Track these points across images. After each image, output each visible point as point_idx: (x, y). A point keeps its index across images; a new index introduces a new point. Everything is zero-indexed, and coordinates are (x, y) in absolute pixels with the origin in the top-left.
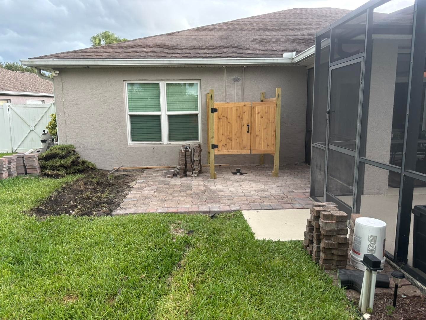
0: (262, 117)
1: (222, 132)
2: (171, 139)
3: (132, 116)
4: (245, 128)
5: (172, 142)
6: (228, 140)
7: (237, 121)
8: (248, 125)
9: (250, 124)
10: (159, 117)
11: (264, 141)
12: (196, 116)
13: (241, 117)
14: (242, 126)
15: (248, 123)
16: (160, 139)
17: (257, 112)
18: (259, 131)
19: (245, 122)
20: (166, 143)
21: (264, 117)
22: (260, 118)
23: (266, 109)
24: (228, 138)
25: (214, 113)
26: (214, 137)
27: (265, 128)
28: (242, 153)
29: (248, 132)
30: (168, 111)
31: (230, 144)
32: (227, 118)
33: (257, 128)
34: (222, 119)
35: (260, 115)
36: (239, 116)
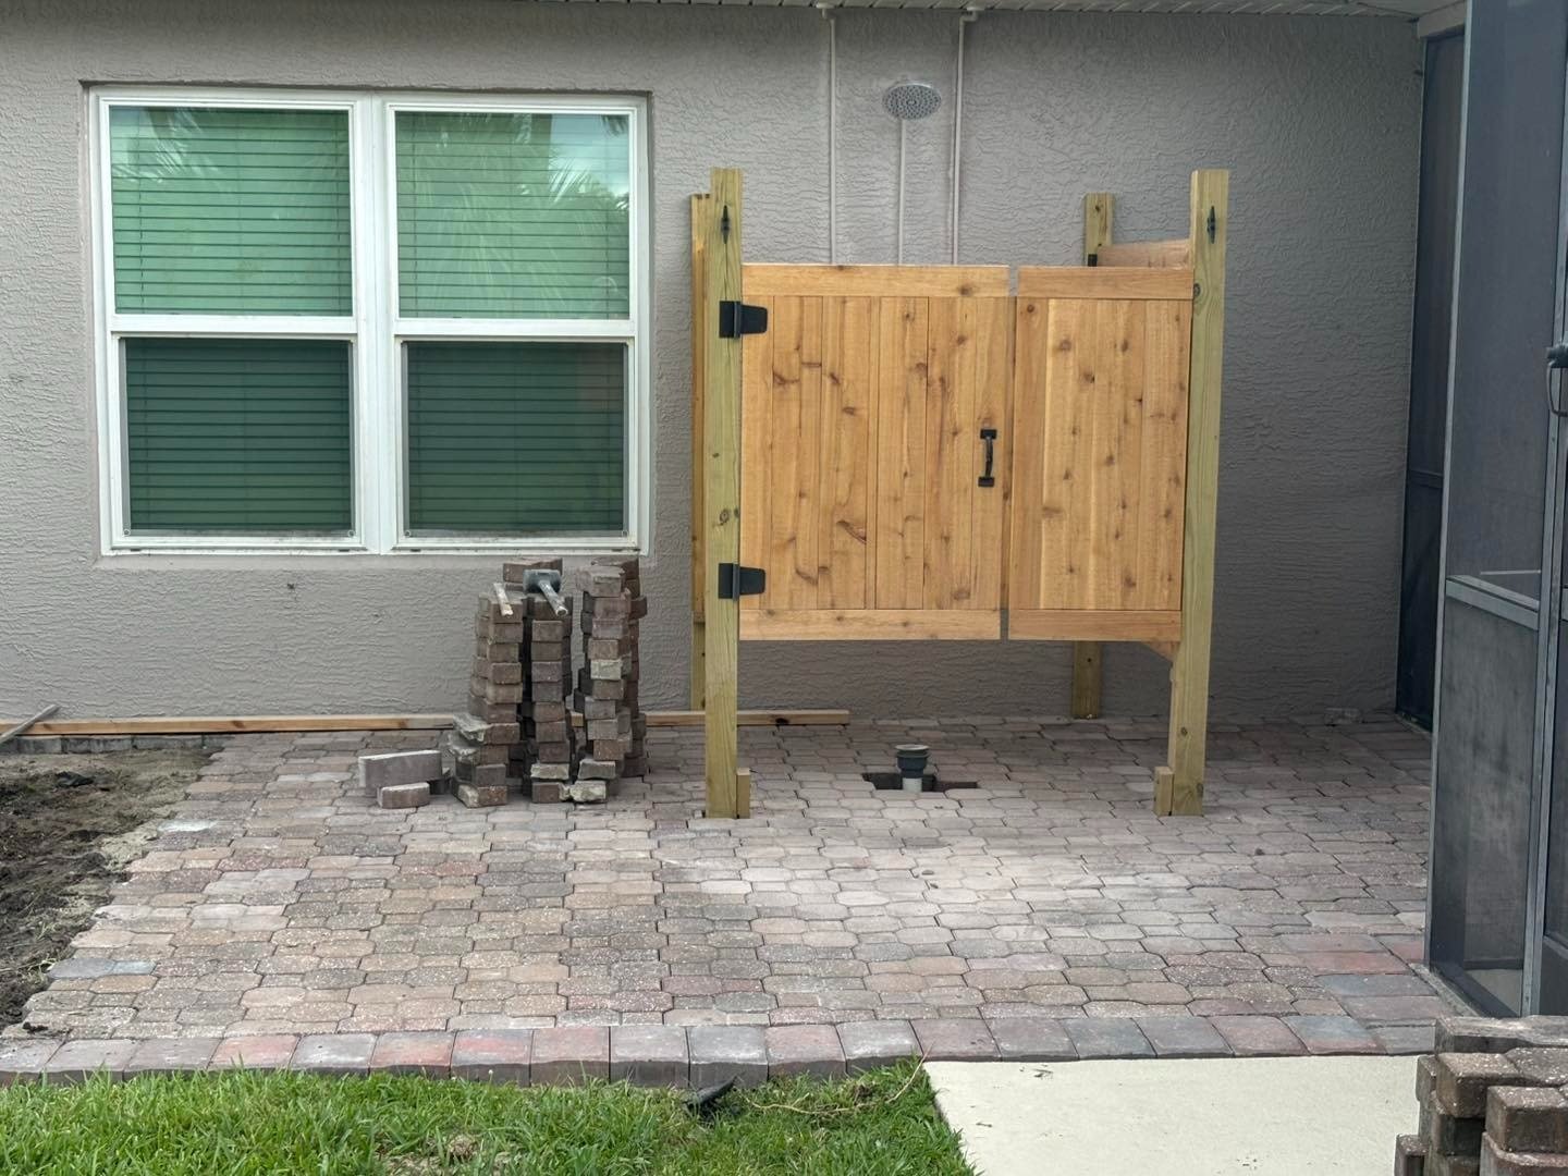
0: (1089, 378)
1: (800, 481)
2: (419, 517)
3: (137, 349)
4: (967, 453)
5: (428, 542)
6: (842, 538)
7: (907, 401)
8: (988, 434)
9: (999, 425)
10: (338, 353)
11: (1098, 551)
12: (612, 354)
13: (935, 372)
14: (947, 433)
15: (989, 419)
16: (339, 518)
17: (1051, 342)
18: (1067, 476)
19: (965, 411)
20: (385, 550)
21: (1101, 380)
22: (1071, 384)
23: (1121, 321)
24: (843, 523)
25: (746, 338)
26: (737, 513)
27: (1110, 460)
28: (941, 637)
29: (986, 481)
30: (404, 312)
31: (856, 564)
32: (835, 379)
33: (1052, 457)
34: (798, 381)
35: (1071, 359)
36: (923, 368)
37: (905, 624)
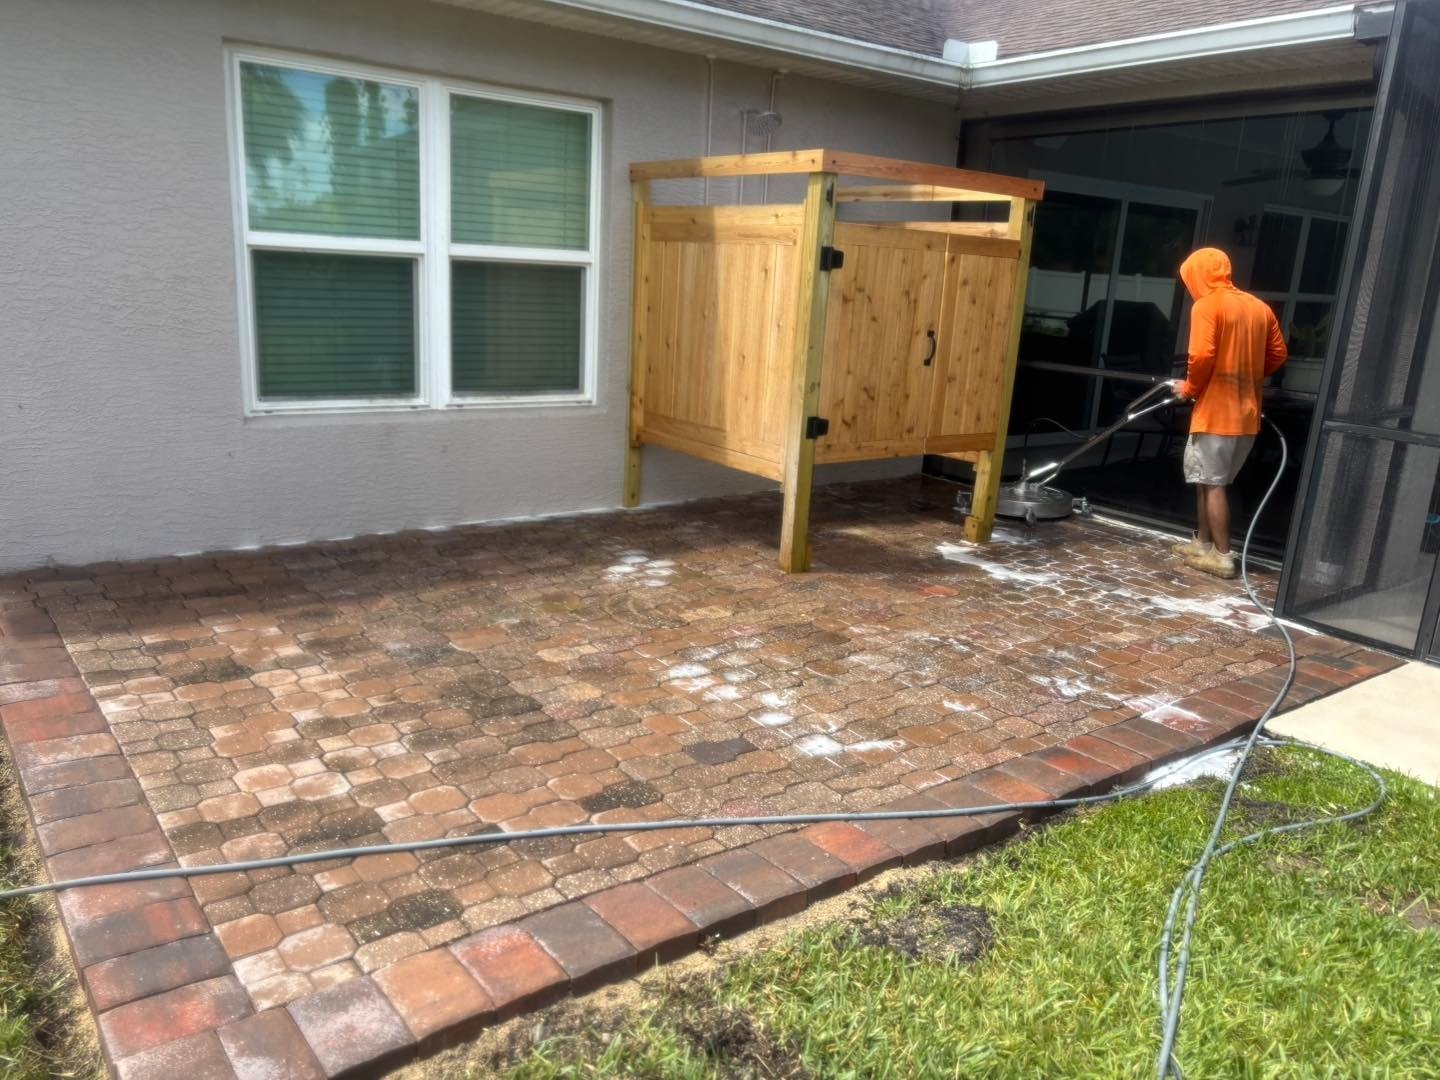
0: (974, 302)
1: (849, 364)
2: (463, 381)
4: (921, 345)
5: (470, 401)
6: (864, 396)
7: (899, 313)
8: (931, 334)
9: (935, 329)
11: (968, 401)
13: (912, 296)
14: (915, 333)
15: (932, 325)
17: (959, 281)
18: (959, 359)
19: (922, 323)
20: (440, 406)
21: (979, 303)
22: (966, 305)
23: (989, 269)
24: (865, 390)
25: (833, 271)
26: (819, 384)
27: (978, 350)
28: (900, 455)
29: (927, 362)
30: (453, 239)
31: (869, 413)
32: (870, 299)
33: (956, 346)
34: (853, 300)
35: (968, 289)
36: (907, 293)
37: (886, 449)
